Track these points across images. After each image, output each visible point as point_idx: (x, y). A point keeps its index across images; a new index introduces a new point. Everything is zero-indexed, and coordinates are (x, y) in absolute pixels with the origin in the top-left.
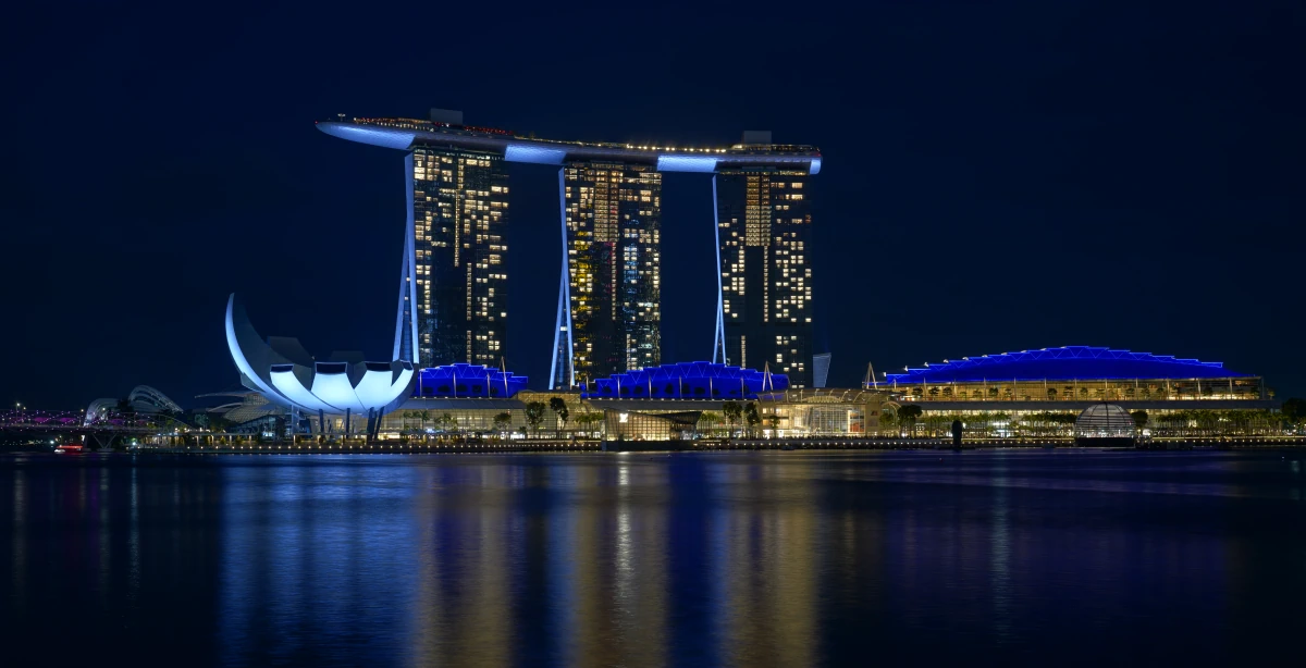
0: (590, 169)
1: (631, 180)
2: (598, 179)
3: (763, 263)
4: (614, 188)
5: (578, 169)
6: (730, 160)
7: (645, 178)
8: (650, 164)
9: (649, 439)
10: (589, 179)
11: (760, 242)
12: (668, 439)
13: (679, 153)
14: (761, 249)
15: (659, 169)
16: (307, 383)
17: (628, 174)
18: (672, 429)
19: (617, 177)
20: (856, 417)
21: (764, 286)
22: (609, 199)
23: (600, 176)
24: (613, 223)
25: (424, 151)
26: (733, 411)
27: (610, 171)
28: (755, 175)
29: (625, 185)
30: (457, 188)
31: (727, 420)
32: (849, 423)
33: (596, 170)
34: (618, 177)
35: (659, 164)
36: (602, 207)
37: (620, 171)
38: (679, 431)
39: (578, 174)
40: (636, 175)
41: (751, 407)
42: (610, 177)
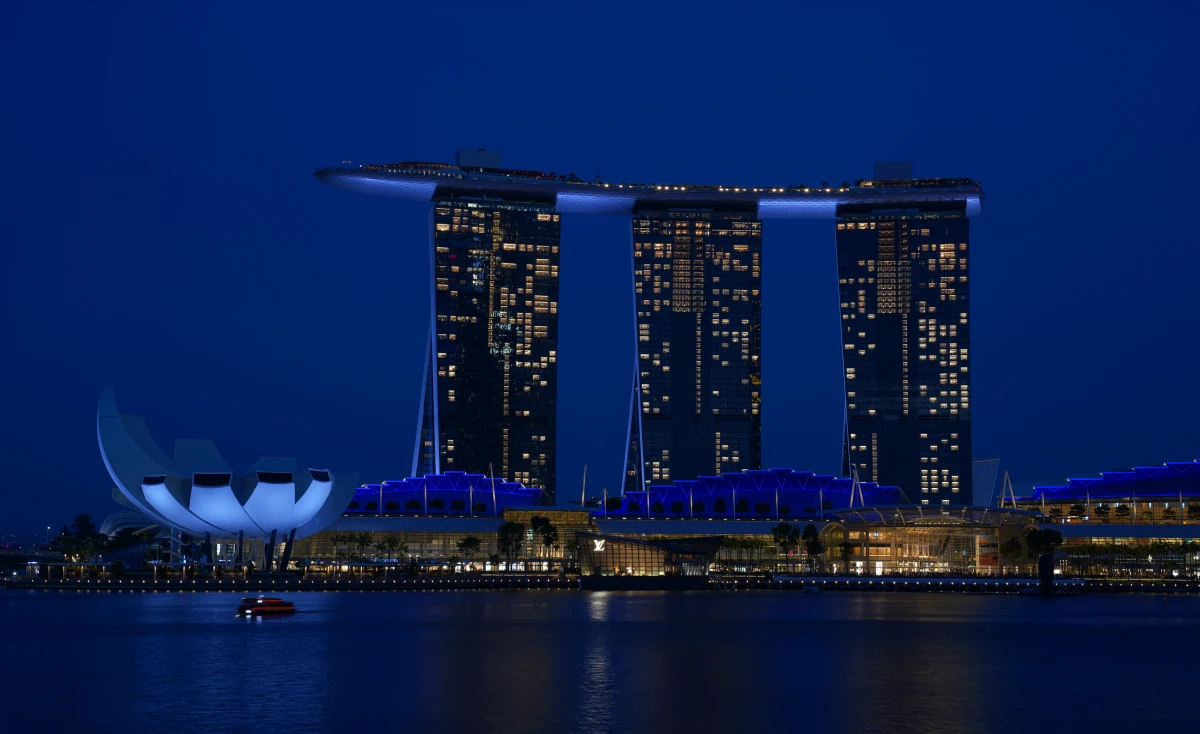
0: (667, 219)
1: (723, 233)
2: (678, 232)
3: (902, 337)
4: (699, 244)
5: (651, 220)
6: (855, 201)
7: (740, 229)
8: (748, 209)
9: (636, 574)
10: (665, 232)
11: (897, 308)
12: (662, 573)
13: (790, 194)
14: (897, 317)
15: (759, 218)
16: (184, 499)
17: (717, 224)
18: (668, 562)
19: (702, 229)
20: (987, 546)
21: (902, 367)
22: (692, 258)
23: (681, 228)
24: (698, 288)
25: (449, 204)
26: (786, 537)
27: (692, 221)
28: (889, 221)
29: (714, 239)
30: (490, 248)
31: (779, 549)
32: (978, 552)
33: (675, 220)
34: (704, 229)
35: (760, 210)
36: (683, 266)
37: (705, 221)
38: (678, 563)
39: (651, 227)
40: (728, 225)
41: (811, 532)
42: (692, 228)
